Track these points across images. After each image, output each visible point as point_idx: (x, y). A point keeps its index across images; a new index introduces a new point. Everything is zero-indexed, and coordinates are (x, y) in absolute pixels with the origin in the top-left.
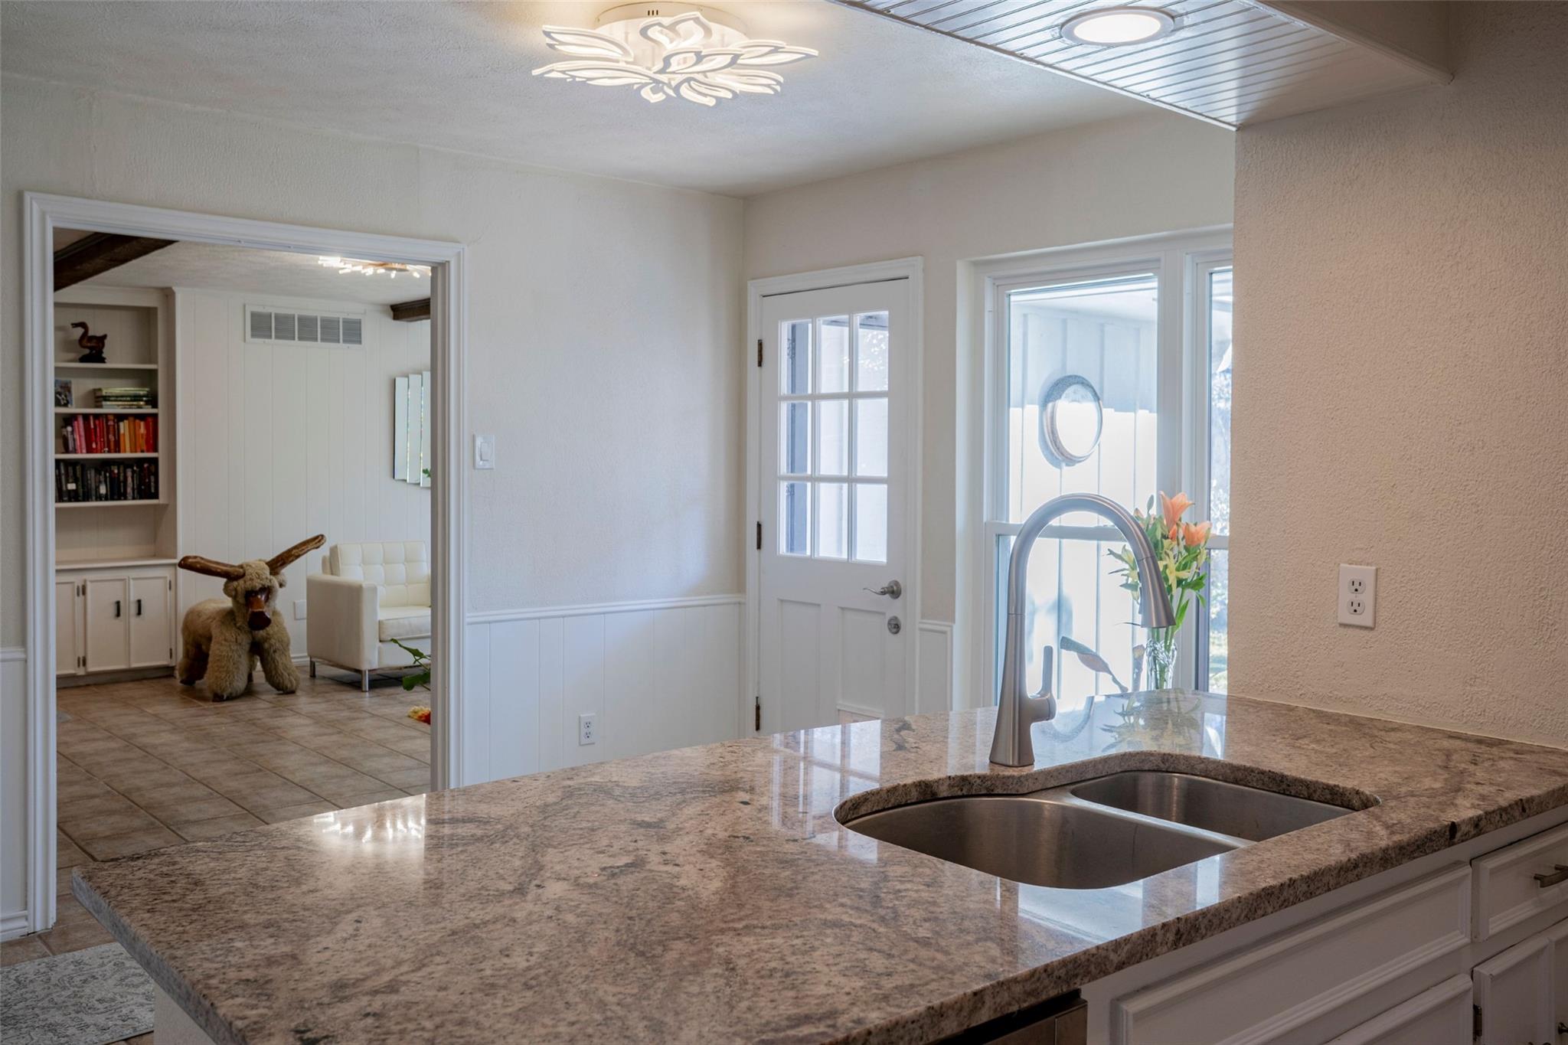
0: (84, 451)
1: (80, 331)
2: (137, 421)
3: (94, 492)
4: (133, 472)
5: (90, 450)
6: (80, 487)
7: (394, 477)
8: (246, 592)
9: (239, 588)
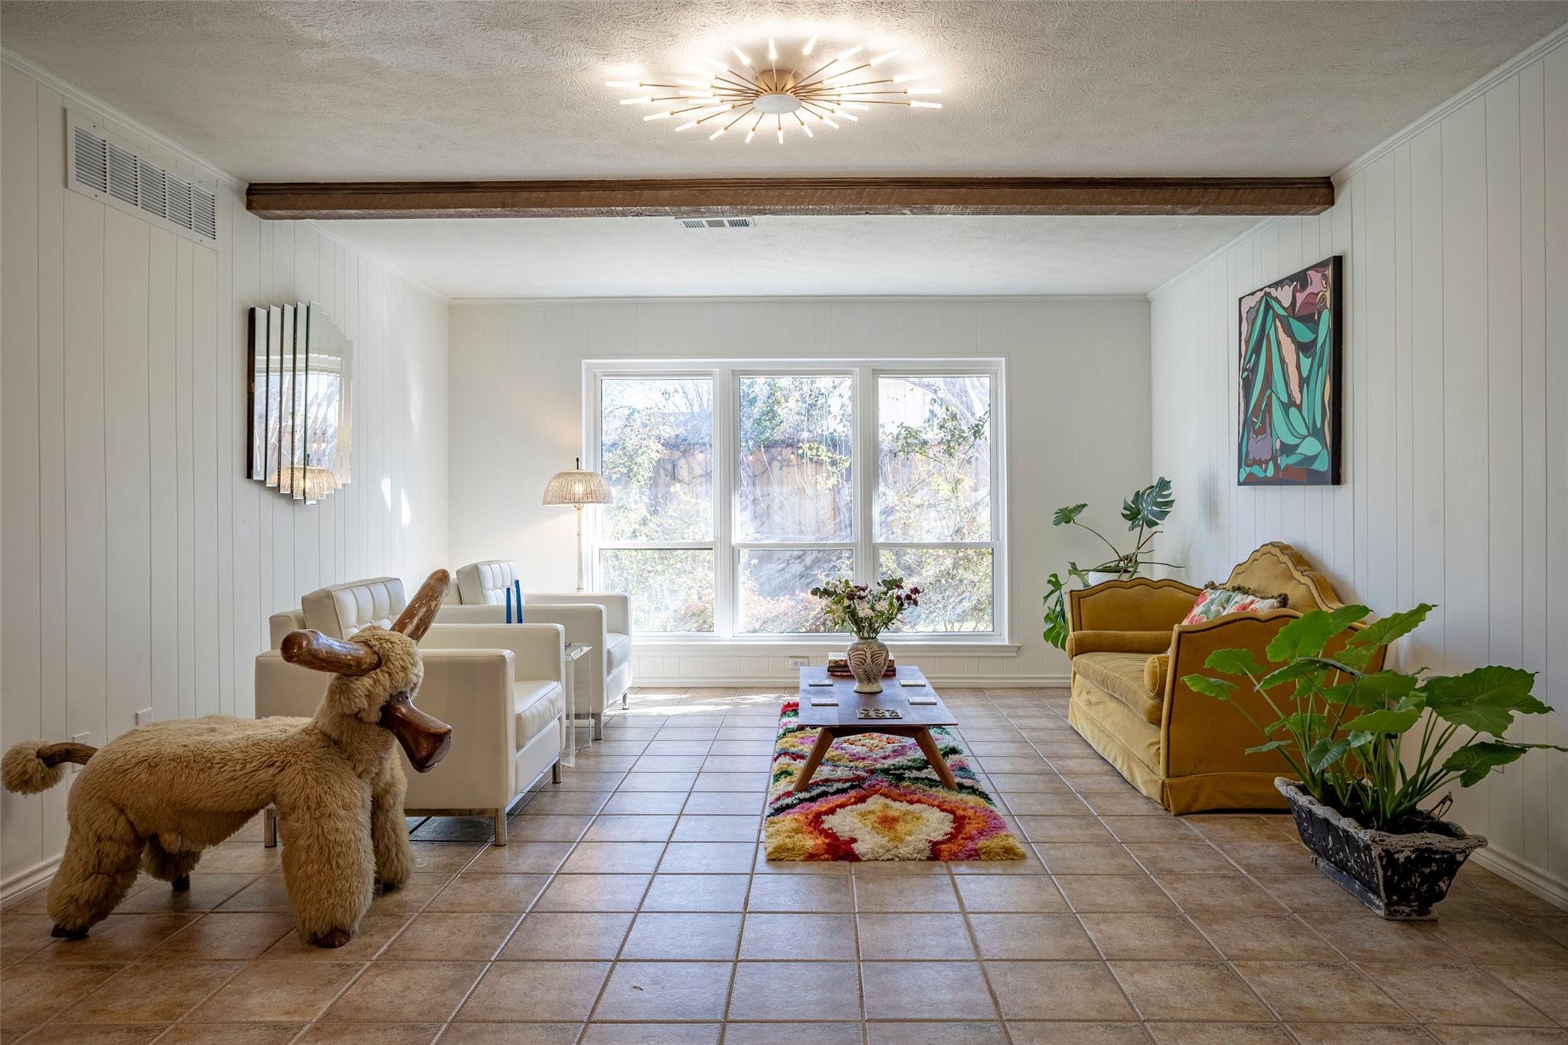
7: (249, 475)
8: (391, 696)
9: (379, 690)
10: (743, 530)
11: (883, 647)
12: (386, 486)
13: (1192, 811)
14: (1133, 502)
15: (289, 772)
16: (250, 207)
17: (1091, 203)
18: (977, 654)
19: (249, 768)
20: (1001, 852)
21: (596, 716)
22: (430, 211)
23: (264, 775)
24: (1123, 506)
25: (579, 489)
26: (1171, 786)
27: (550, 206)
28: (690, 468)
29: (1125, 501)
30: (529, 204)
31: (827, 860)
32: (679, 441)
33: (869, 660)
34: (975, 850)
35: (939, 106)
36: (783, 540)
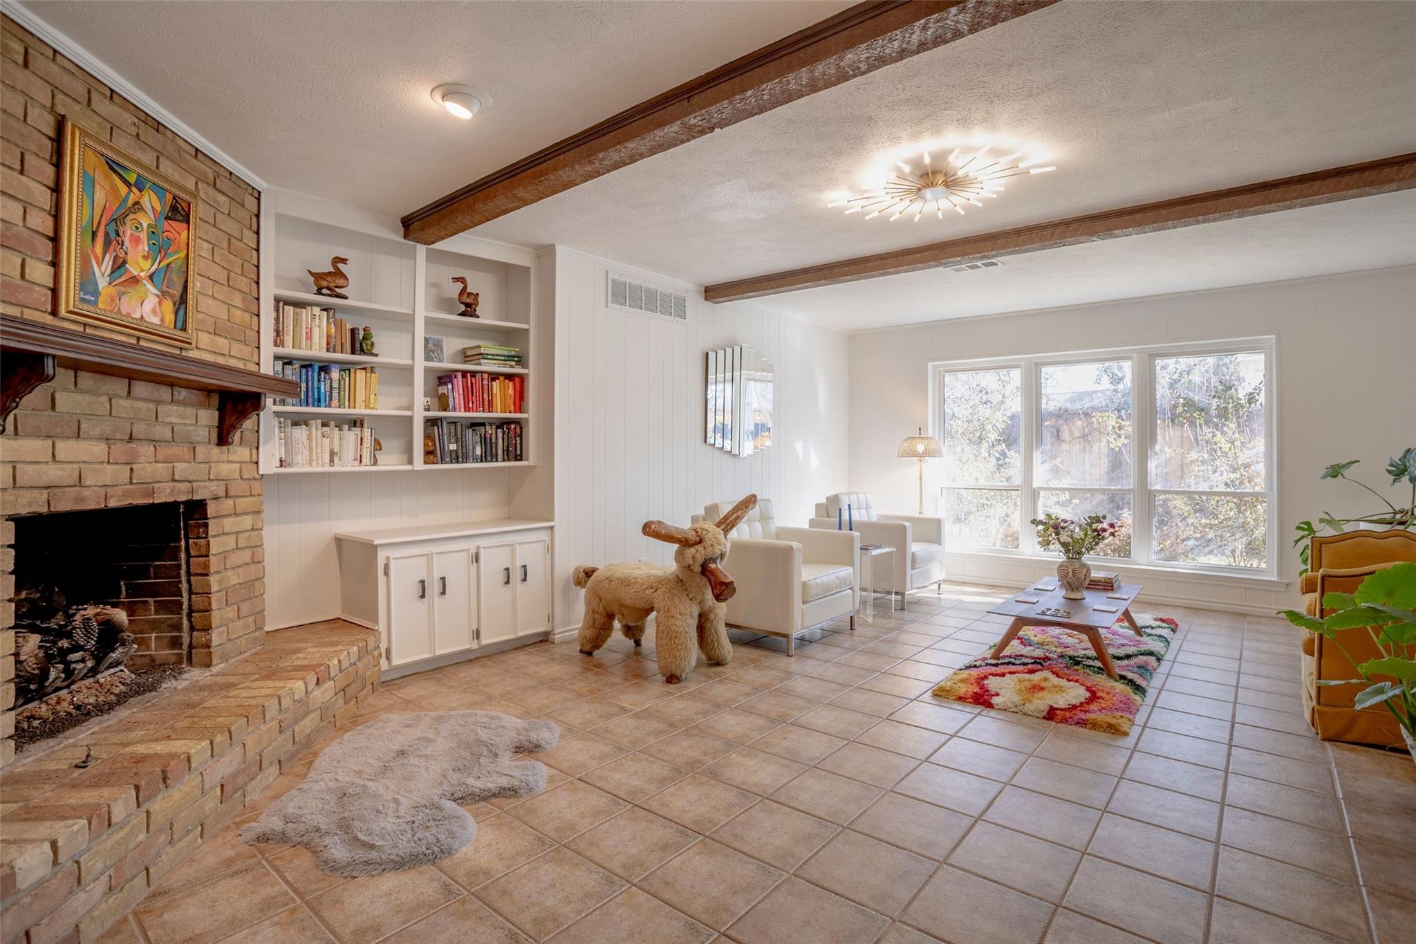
0: (463, 410)
1: (460, 286)
2: (507, 381)
3: (471, 454)
4: (504, 433)
5: (467, 409)
6: (460, 448)
7: (706, 442)
8: (705, 560)
9: (698, 556)
10: (1040, 477)
11: (1085, 566)
12: (799, 446)
13: (1343, 740)
14: (1400, 460)
15: (659, 592)
16: (706, 299)
17: (1263, 203)
18: (1244, 586)
19: (643, 587)
20: (1105, 725)
21: (903, 594)
22: (790, 288)
23: (649, 592)
24: (1388, 463)
25: (920, 448)
26: (1319, 712)
27: (850, 275)
28: (1071, 432)
29: (1391, 458)
30: (839, 275)
31: (971, 703)
32: (1062, 412)
33: (1071, 575)
34: (1083, 720)
35: (1054, 168)
36: (1072, 485)
